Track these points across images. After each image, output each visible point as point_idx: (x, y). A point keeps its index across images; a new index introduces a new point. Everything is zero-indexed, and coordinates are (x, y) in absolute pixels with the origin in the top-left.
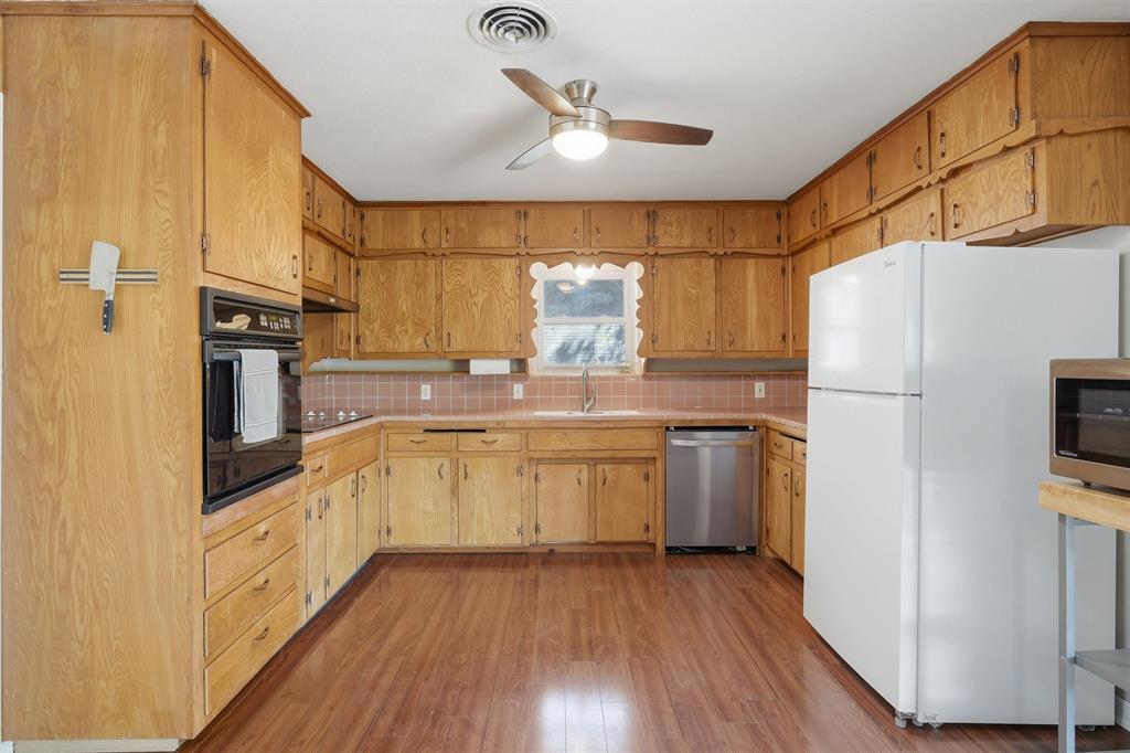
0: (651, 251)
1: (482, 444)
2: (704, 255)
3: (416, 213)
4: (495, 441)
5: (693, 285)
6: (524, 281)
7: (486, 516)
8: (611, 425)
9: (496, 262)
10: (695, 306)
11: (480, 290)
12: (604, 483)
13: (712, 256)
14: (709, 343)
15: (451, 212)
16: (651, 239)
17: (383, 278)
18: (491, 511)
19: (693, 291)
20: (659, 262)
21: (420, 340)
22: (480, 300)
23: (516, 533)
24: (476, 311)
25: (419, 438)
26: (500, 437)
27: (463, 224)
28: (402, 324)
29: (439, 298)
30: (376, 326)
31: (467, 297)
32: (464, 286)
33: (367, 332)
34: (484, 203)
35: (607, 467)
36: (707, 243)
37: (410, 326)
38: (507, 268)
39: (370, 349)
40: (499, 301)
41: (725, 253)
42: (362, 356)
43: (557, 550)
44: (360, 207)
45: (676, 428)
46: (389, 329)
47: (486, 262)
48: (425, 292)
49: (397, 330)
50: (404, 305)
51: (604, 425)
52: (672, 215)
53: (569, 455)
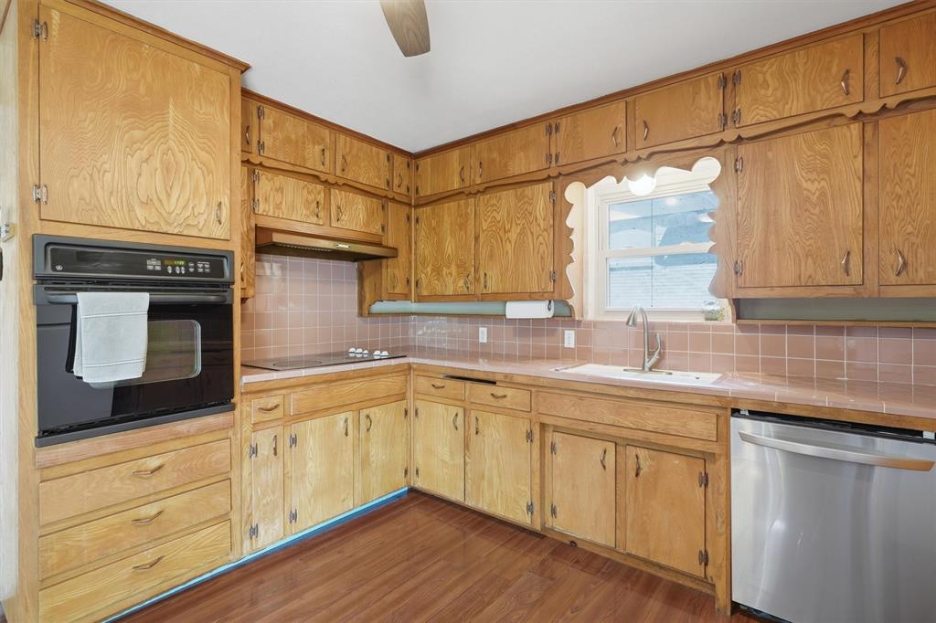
0: (730, 135)
1: (492, 399)
2: (838, 121)
3: (456, 153)
4: (505, 396)
5: (814, 176)
6: (558, 208)
7: (496, 480)
8: (642, 395)
9: (529, 190)
10: (817, 211)
11: (514, 224)
12: (637, 475)
13: (855, 118)
14: (847, 272)
15: (483, 144)
16: (728, 117)
17: (434, 223)
18: (500, 477)
19: (813, 187)
20: (743, 150)
21: (461, 283)
22: (513, 236)
23: (525, 509)
24: (509, 247)
25: (438, 383)
26: (509, 392)
27: (495, 155)
28: (449, 267)
29: (477, 238)
30: (429, 269)
31: (502, 233)
32: (499, 222)
33: (423, 276)
34: (513, 127)
35: (642, 453)
36: (841, 99)
37: (454, 269)
38: (540, 193)
39: (425, 293)
40: (532, 233)
41: (884, 107)
42: (420, 299)
43: (580, 545)
44: (413, 158)
45: (750, 412)
46: (437, 271)
47: (520, 191)
48: (466, 233)
49: (444, 274)
50: (449, 247)
51: (632, 393)
52: (768, 69)
53: (585, 427)
